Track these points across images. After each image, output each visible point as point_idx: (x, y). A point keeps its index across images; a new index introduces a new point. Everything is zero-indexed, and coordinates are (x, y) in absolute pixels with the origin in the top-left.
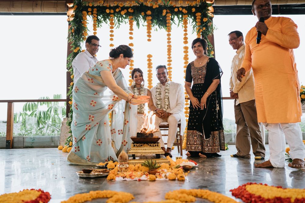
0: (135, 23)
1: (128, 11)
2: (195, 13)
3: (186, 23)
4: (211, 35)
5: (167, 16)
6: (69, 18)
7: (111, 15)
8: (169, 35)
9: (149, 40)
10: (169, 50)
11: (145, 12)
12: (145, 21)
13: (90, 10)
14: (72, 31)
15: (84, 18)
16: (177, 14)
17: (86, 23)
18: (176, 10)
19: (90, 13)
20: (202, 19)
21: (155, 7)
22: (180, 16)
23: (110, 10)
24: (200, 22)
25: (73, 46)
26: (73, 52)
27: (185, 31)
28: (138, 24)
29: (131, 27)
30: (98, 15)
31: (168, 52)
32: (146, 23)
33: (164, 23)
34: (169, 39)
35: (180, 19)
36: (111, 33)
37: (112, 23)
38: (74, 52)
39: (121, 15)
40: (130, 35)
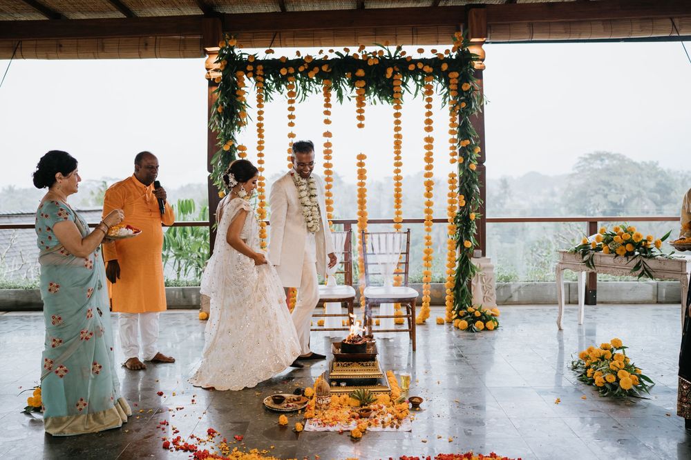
0: (334, 93)
1: (321, 70)
2: (447, 72)
3: (429, 92)
4: (476, 113)
5: (394, 78)
6: (209, 73)
7: (290, 78)
8: (397, 115)
9: (361, 126)
10: (398, 145)
11: (354, 71)
12: (352, 90)
13: (250, 68)
14: (220, 111)
15: (239, 84)
16: (414, 74)
17: (244, 92)
18: (412, 67)
19: (250, 74)
20: (459, 86)
21: (372, 64)
22: (420, 77)
23: (288, 70)
24: (455, 90)
25: (220, 139)
26: (221, 150)
27: (429, 107)
28: (340, 96)
29: (328, 100)
30: (265, 78)
31: (395, 147)
32: (355, 93)
33: (389, 91)
34: (398, 122)
35: (419, 83)
36: (290, 113)
37: (291, 94)
38: (223, 150)
39: (308, 77)
40: (326, 117)
